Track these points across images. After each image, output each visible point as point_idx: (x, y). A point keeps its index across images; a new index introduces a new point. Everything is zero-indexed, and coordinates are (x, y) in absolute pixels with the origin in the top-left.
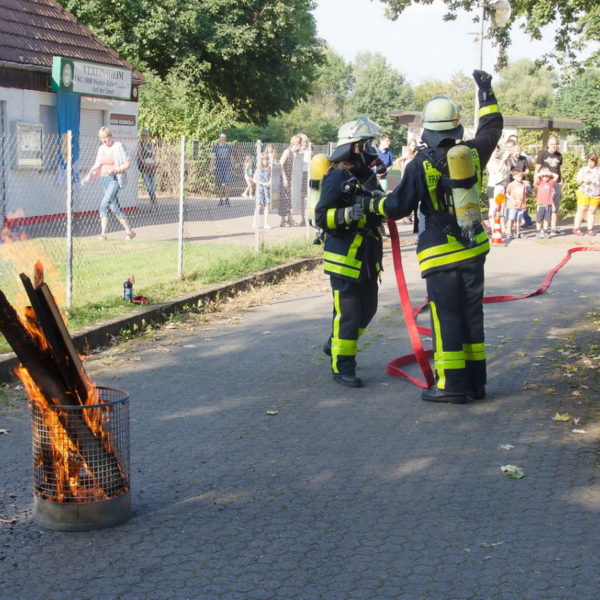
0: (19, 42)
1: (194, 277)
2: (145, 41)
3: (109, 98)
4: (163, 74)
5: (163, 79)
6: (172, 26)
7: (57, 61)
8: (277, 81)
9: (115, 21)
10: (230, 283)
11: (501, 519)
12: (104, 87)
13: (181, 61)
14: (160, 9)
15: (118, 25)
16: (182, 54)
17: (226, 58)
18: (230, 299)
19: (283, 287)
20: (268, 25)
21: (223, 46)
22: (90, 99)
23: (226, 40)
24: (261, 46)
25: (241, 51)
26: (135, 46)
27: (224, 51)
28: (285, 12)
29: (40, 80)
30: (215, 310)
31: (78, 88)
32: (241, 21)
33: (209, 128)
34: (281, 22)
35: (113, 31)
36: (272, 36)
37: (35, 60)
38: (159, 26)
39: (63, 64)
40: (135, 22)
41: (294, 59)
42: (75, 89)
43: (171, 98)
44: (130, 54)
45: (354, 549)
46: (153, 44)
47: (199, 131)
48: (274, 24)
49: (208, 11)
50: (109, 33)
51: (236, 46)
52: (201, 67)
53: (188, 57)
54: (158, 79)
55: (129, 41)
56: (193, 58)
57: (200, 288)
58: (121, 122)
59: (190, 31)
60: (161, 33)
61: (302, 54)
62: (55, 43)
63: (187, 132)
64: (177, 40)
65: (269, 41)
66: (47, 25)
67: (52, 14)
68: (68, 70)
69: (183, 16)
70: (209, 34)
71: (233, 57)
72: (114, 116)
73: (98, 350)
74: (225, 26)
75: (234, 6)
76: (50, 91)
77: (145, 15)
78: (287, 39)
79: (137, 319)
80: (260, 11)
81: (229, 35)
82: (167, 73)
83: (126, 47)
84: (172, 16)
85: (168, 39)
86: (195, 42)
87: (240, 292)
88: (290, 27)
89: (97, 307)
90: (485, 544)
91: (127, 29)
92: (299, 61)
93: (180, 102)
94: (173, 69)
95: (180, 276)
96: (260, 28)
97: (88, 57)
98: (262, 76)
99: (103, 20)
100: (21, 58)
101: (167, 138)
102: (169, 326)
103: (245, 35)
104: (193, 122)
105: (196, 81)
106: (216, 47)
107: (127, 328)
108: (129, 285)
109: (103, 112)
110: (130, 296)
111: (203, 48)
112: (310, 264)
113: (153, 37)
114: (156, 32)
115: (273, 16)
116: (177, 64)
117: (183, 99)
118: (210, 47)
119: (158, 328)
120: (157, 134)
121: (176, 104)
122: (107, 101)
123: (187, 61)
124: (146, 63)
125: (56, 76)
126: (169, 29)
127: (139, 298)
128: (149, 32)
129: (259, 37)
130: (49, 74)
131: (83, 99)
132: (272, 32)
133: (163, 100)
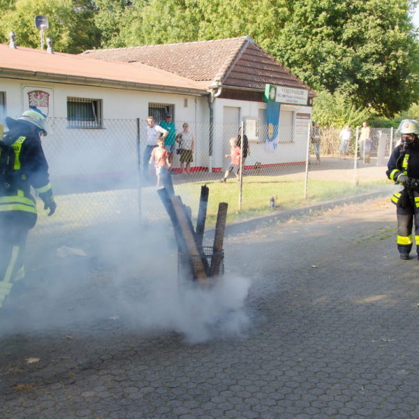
0: (249, 77)
1: (313, 197)
2: (323, 74)
3: (296, 105)
4: (332, 91)
5: (332, 94)
6: (338, 65)
7: (268, 86)
8: (398, 94)
9: (308, 64)
10: (332, 201)
11: (402, 329)
12: (293, 99)
13: (342, 84)
14: (332, 57)
15: (310, 66)
16: (343, 80)
17: (367, 82)
18: (330, 210)
19: (364, 205)
20: (392, 63)
21: (366, 75)
22: (285, 106)
23: (368, 72)
24: (389, 75)
25: (375, 78)
26: (318, 77)
27: (366, 78)
28: (403, 56)
29: (259, 96)
30: (319, 215)
31: (278, 100)
32: (377, 61)
33: (355, 120)
34: (400, 61)
35: (307, 69)
36: (395, 69)
37: (257, 86)
38: (331, 66)
39: (271, 88)
40: (319, 64)
41: (407, 81)
42: (277, 101)
43: (336, 104)
44: (315, 81)
45: (314, 334)
46: (328, 76)
47: (349, 121)
48: (396, 62)
49: (359, 56)
50: (305, 71)
51: (373, 75)
52: (353, 87)
53: (346, 82)
54: (329, 94)
55: (315, 75)
56: (349, 82)
57: (314, 203)
58: (302, 117)
59: (348, 68)
60: (332, 70)
61: (412, 78)
62: (269, 77)
63: (343, 122)
64: (340, 73)
65: (394, 72)
66: (266, 68)
67: (269, 62)
68: (273, 91)
69: (345, 60)
70: (359, 69)
71: (372, 81)
72: (298, 114)
73: (248, 231)
74: (368, 64)
75: (373, 54)
76: (264, 102)
77: (324, 60)
78: (404, 70)
79: (272, 217)
80: (389, 55)
81: (370, 69)
82: (334, 91)
83: (313, 78)
84: (339, 60)
85: (335, 72)
86: (350, 74)
87: (336, 206)
88: (406, 63)
89: (254, 210)
90: (385, 340)
91: (315, 68)
92: (410, 82)
93: (340, 106)
94: (338, 89)
95: (305, 196)
96: (388, 65)
97: (286, 83)
98: (391, 91)
99: (302, 64)
100: (250, 85)
101: (332, 125)
102: (291, 221)
103: (379, 69)
104: (346, 117)
105: (350, 94)
106: (362, 76)
107: (266, 221)
108: (273, 200)
109: (293, 112)
110: (273, 206)
111: (355, 76)
112: (384, 194)
113: (327, 72)
114: (329, 69)
115: (396, 58)
116: (340, 86)
117: (342, 105)
118: (359, 76)
119: (284, 222)
120: (327, 124)
121: (338, 108)
122: (295, 107)
123: (345, 84)
124: (323, 86)
125: (267, 94)
126: (337, 67)
127: (277, 207)
128: (326, 69)
129: (387, 70)
130: (264, 93)
131: (282, 106)
132: (394, 66)
133: (331, 105)
